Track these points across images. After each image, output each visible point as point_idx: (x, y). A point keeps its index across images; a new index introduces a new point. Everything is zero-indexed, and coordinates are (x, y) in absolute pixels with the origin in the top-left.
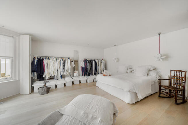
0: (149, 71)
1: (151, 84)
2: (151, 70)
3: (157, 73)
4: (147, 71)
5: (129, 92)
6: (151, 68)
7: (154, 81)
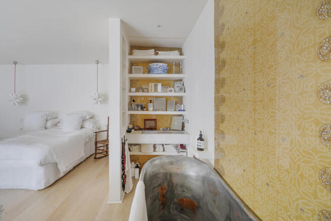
0: (84, 120)
1: (84, 142)
2: (87, 118)
3: (95, 123)
4: (81, 120)
5: (41, 165)
6: (86, 116)
7: (89, 136)
